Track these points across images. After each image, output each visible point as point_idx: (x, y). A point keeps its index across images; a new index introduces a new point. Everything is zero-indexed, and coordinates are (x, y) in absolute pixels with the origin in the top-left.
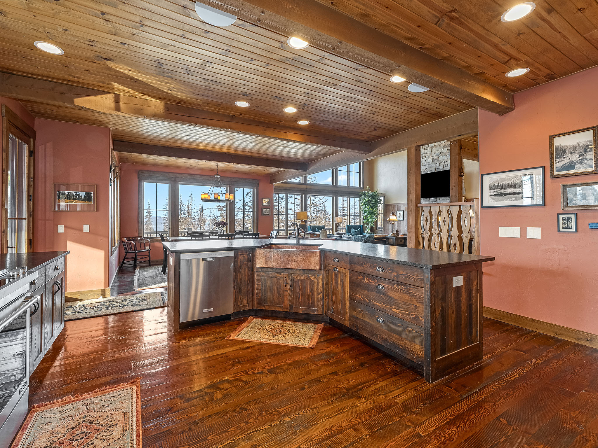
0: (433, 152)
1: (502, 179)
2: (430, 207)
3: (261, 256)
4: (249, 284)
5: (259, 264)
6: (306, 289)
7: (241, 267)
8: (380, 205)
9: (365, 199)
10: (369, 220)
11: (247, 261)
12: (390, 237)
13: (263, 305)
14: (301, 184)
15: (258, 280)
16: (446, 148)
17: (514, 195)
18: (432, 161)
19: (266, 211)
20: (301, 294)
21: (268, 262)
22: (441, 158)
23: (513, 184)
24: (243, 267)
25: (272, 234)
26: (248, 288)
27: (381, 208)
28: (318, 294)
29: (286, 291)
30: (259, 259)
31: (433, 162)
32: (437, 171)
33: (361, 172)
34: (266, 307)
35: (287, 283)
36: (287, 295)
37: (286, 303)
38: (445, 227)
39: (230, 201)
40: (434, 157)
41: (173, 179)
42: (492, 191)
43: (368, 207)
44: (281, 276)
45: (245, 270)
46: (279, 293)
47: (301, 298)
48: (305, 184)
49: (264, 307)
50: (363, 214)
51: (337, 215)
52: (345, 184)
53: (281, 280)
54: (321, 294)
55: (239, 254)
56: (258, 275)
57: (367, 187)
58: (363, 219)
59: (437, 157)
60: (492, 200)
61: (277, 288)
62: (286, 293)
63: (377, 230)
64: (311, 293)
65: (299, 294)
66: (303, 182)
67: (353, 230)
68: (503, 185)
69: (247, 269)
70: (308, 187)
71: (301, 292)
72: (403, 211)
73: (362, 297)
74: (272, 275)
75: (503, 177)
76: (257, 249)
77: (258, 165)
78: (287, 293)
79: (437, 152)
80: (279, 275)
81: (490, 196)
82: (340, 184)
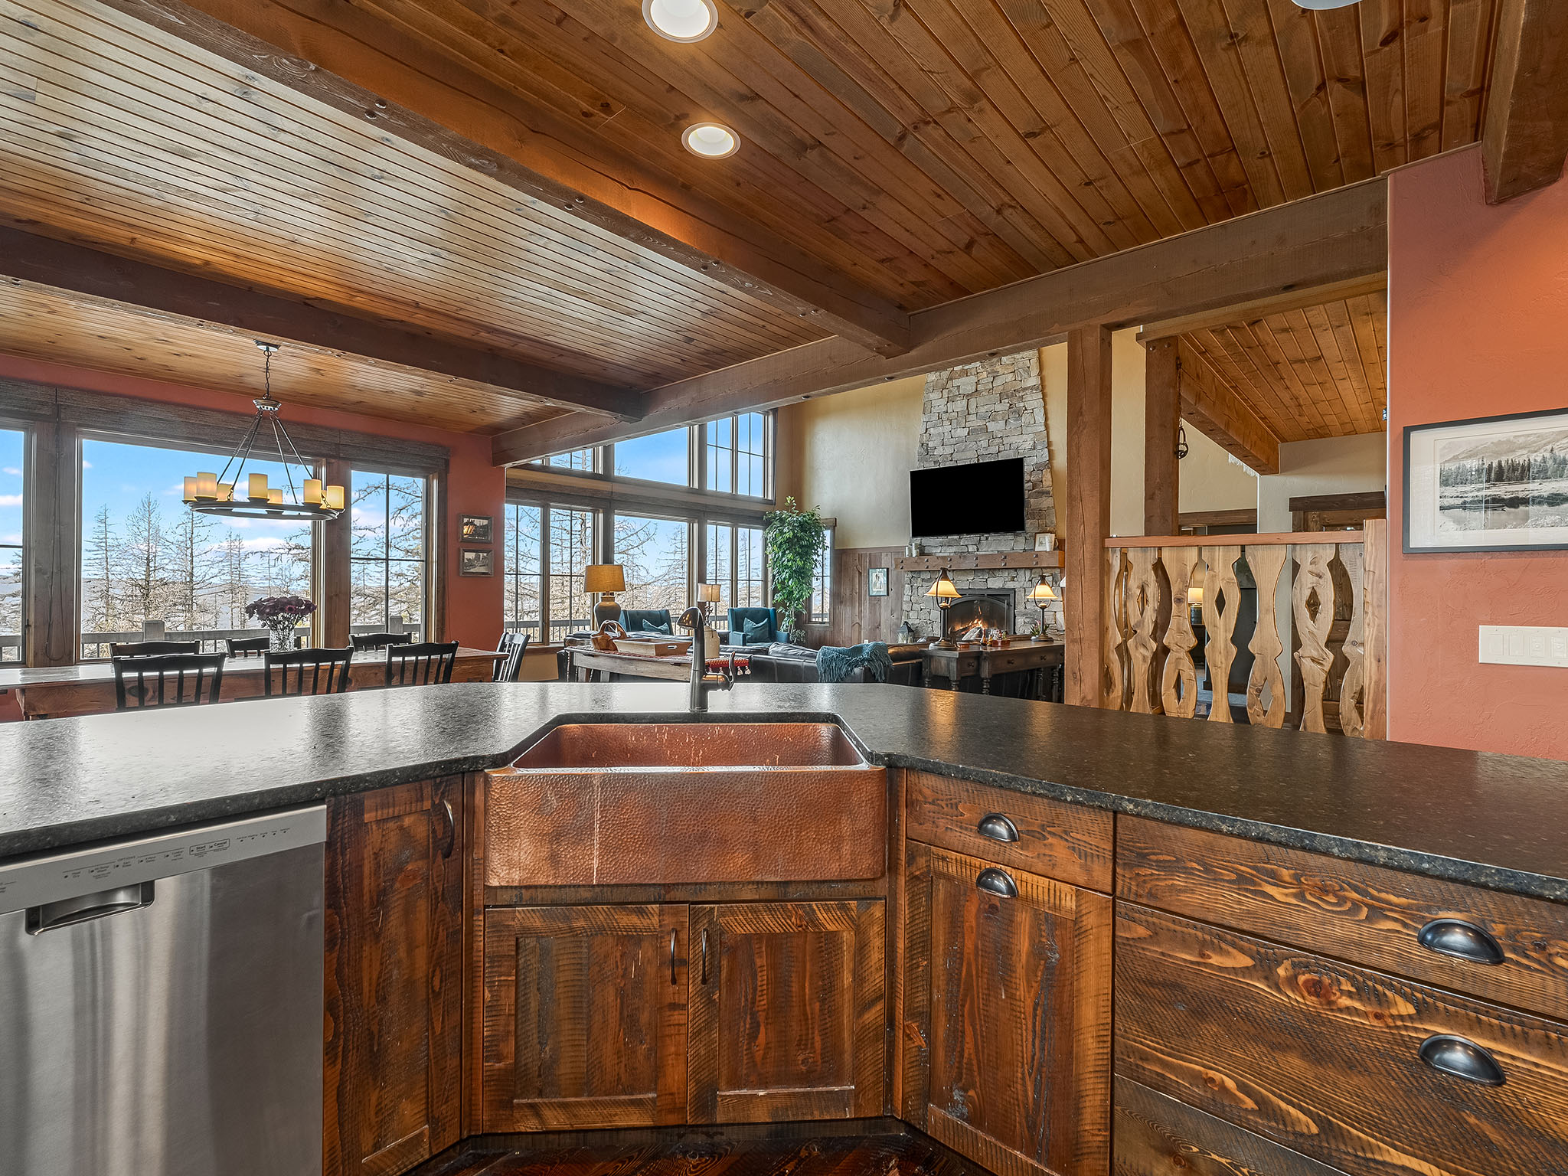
0: (972, 410)
1: (1500, 443)
2: (1160, 548)
3: (524, 819)
4: (437, 995)
5: (510, 864)
6: (795, 988)
7: (380, 899)
8: (820, 551)
9: (782, 533)
10: (791, 593)
11: (425, 856)
12: (933, 650)
13: (532, 1106)
14: (594, 476)
15: (496, 959)
16: (1007, 401)
17: (1551, 504)
18: (969, 434)
19: (477, 558)
20: (761, 1017)
21: (567, 852)
22: (991, 426)
23: (1550, 463)
24: (396, 902)
25: (504, 645)
26: (430, 1020)
27: (823, 562)
28: (862, 1007)
29: (674, 1006)
30: (511, 836)
31: (972, 437)
32: (981, 461)
33: (770, 455)
34: (548, 1114)
35: (684, 962)
36: (683, 1030)
37: (676, 1075)
38: (1220, 622)
39: (327, 512)
40: (974, 424)
41: (46, 411)
42: (1450, 491)
43: (790, 556)
44: (646, 922)
45: (408, 912)
46: (629, 1021)
47: (762, 1037)
48: (607, 476)
49: (538, 1115)
50: (774, 576)
51: (702, 579)
52: (725, 488)
53: (646, 944)
54: (880, 1006)
55: (368, 817)
56: (498, 928)
57: (789, 499)
58: (775, 591)
59: (980, 423)
60: (1451, 525)
61: (621, 994)
62: (678, 1017)
63: (810, 621)
64: (823, 1001)
65: (753, 1015)
66: (601, 471)
67: (748, 624)
68: (1506, 469)
69: (422, 906)
70: (618, 488)
71: (763, 1002)
72: (888, 569)
73: (1243, 1087)
74: (586, 918)
75: (1503, 437)
76: (495, 774)
77: (457, 375)
78: (683, 1019)
79: (982, 410)
80: (635, 920)
81: (1442, 508)
82: (710, 487)
